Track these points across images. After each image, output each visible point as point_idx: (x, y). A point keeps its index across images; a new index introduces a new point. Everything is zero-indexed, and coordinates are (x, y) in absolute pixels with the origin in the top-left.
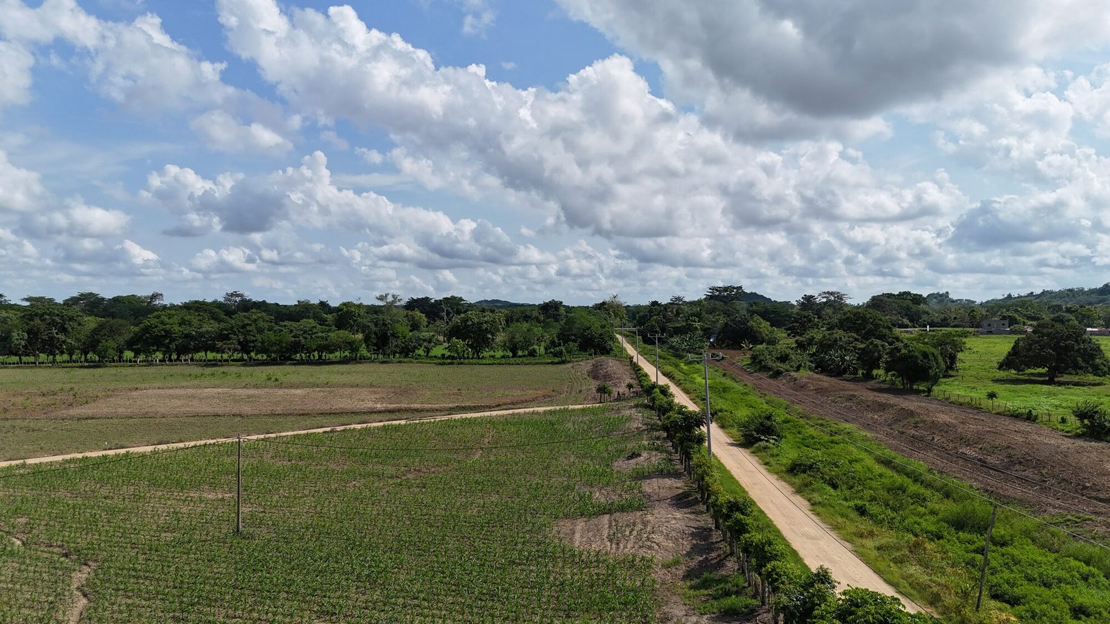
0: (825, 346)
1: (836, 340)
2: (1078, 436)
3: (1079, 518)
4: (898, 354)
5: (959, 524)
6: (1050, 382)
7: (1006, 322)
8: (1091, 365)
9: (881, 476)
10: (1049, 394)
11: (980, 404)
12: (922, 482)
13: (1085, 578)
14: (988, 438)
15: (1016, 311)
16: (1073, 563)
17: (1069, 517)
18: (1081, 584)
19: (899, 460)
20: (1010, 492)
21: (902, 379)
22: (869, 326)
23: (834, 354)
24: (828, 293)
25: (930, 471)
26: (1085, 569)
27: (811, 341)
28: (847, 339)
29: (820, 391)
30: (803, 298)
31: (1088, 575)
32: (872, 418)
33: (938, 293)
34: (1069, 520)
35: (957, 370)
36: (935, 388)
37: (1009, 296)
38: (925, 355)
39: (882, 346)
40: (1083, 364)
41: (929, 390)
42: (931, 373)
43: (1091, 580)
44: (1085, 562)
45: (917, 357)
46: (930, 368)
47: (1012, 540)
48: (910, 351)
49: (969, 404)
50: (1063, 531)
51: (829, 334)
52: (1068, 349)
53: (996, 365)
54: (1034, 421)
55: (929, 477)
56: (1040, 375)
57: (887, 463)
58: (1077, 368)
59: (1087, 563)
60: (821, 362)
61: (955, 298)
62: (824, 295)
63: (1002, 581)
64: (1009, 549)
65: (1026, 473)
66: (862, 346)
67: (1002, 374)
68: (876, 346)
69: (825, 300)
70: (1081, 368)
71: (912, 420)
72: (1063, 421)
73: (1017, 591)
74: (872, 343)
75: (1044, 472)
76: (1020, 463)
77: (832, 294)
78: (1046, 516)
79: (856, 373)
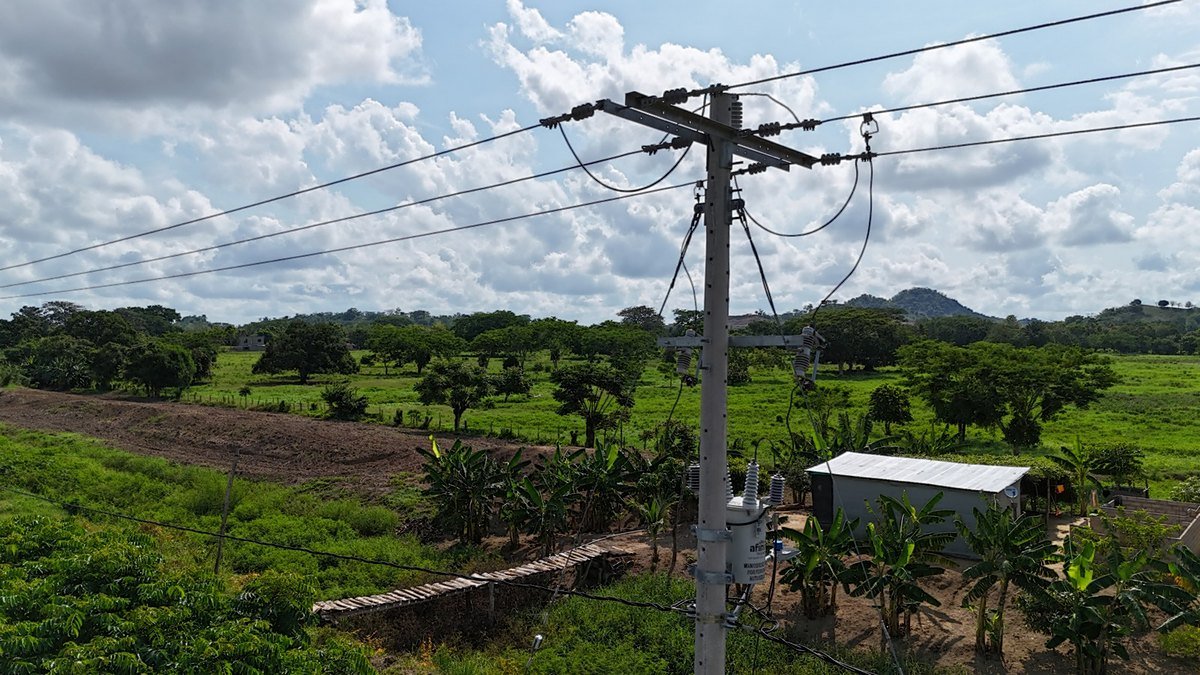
0: (46, 356)
1: (61, 347)
2: (327, 419)
3: (328, 481)
4: (141, 356)
5: (202, 509)
6: (302, 383)
7: (262, 338)
8: (338, 364)
9: (109, 479)
10: (302, 392)
11: (233, 402)
12: (162, 478)
13: (333, 533)
14: (239, 424)
15: (272, 329)
16: (322, 521)
17: (319, 482)
18: (330, 539)
19: (134, 458)
20: (261, 470)
21: (147, 386)
22: (107, 331)
23: (59, 363)
24: (57, 303)
25: (172, 465)
26: (332, 524)
27: (27, 352)
28: (76, 345)
29: (35, 404)
30: (21, 310)
31: (336, 529)
32: (103, 424)
33: (194, 316)
34: (318, 485)
35: (211, 377)
36: (184, 393)
37: (266, 319)
38: (173, 356)
39: (122, 350)
40: (332, 363)
41: (178, 395)
42: (181, 375)
43: (339, 533)
44: (333, 519)
45: (163, 359)
46: (180, 370)
47: (260, 512)
48: (155, 352)
49: (221, 404)
50: (311, 497)
51: (53, 340)
52: (319, 347)
53: (250, 369)
54: (286, 412)
55: (169, 471)
56: (293, 377)
57: (120, 465)
58: (326, 367)
59: (335, 519)
60: (40, 375)
61: (212, 322)
62: (51, 307)
63: (248, 551)
64: (258, 521)
65: (277, 451)
66: (96, 351)
67: (258, 377)
68: (115, 350)
69: (52, 312)
70: (330, 367)
71: (154, 419)
72: (314, 407)
73: (265, 558)
74: (108, 348)
75: (295, 446)
76: (271, 442)
77: (62, 305)
78: (296, 486)
79: (89, 386)
